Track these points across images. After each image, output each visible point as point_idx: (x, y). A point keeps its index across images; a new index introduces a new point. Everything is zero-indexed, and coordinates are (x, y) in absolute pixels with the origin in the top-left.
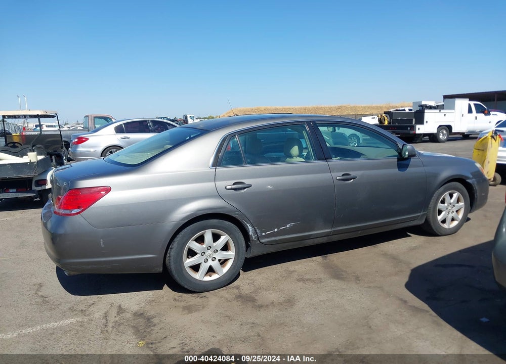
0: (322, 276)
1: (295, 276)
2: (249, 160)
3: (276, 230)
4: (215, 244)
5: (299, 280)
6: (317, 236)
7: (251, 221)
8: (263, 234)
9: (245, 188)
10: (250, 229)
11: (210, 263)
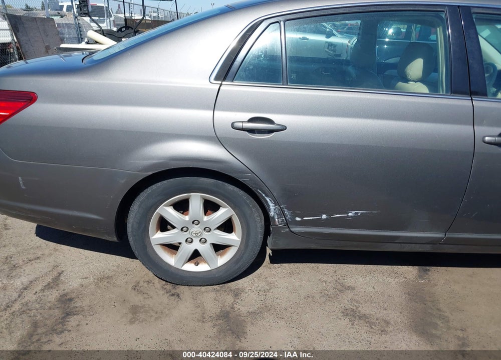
0: (394, 316)
1: (346, 300)
2: (294, 76)
3: (324, 216)
4: (206, 218)
5: (346, 313)
6: (411, 241)
7: (275, 194)
8: (298, 219)
9: (270, 131)
10: (272, 206)
11: (196, 245)
